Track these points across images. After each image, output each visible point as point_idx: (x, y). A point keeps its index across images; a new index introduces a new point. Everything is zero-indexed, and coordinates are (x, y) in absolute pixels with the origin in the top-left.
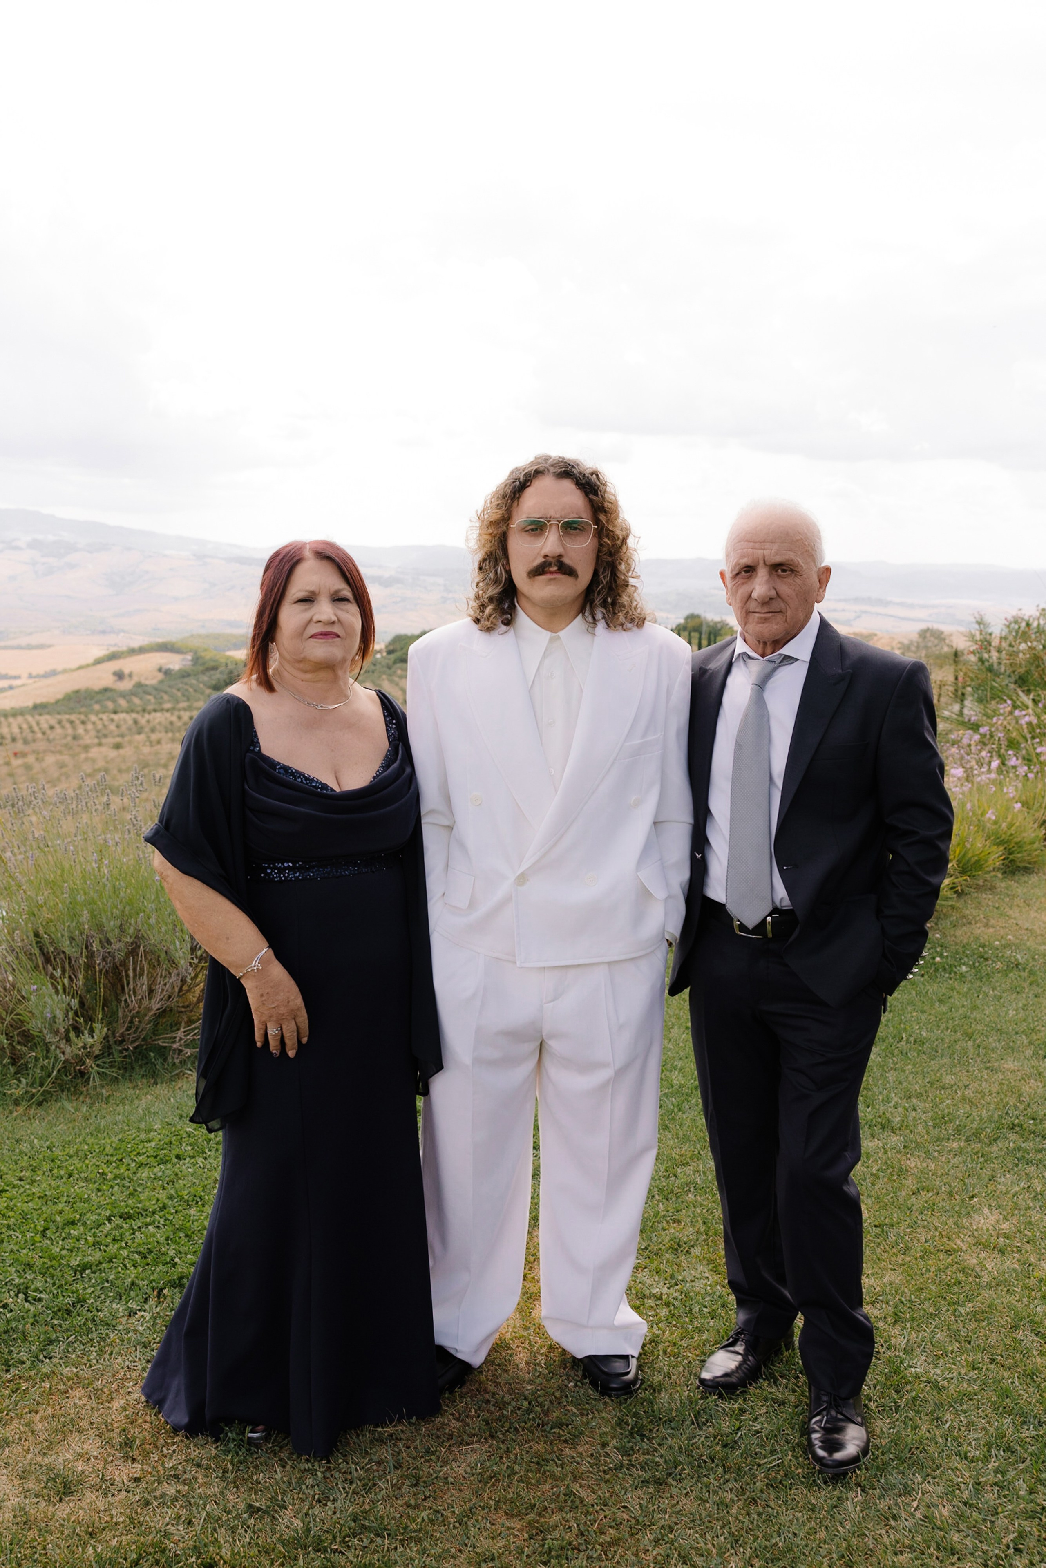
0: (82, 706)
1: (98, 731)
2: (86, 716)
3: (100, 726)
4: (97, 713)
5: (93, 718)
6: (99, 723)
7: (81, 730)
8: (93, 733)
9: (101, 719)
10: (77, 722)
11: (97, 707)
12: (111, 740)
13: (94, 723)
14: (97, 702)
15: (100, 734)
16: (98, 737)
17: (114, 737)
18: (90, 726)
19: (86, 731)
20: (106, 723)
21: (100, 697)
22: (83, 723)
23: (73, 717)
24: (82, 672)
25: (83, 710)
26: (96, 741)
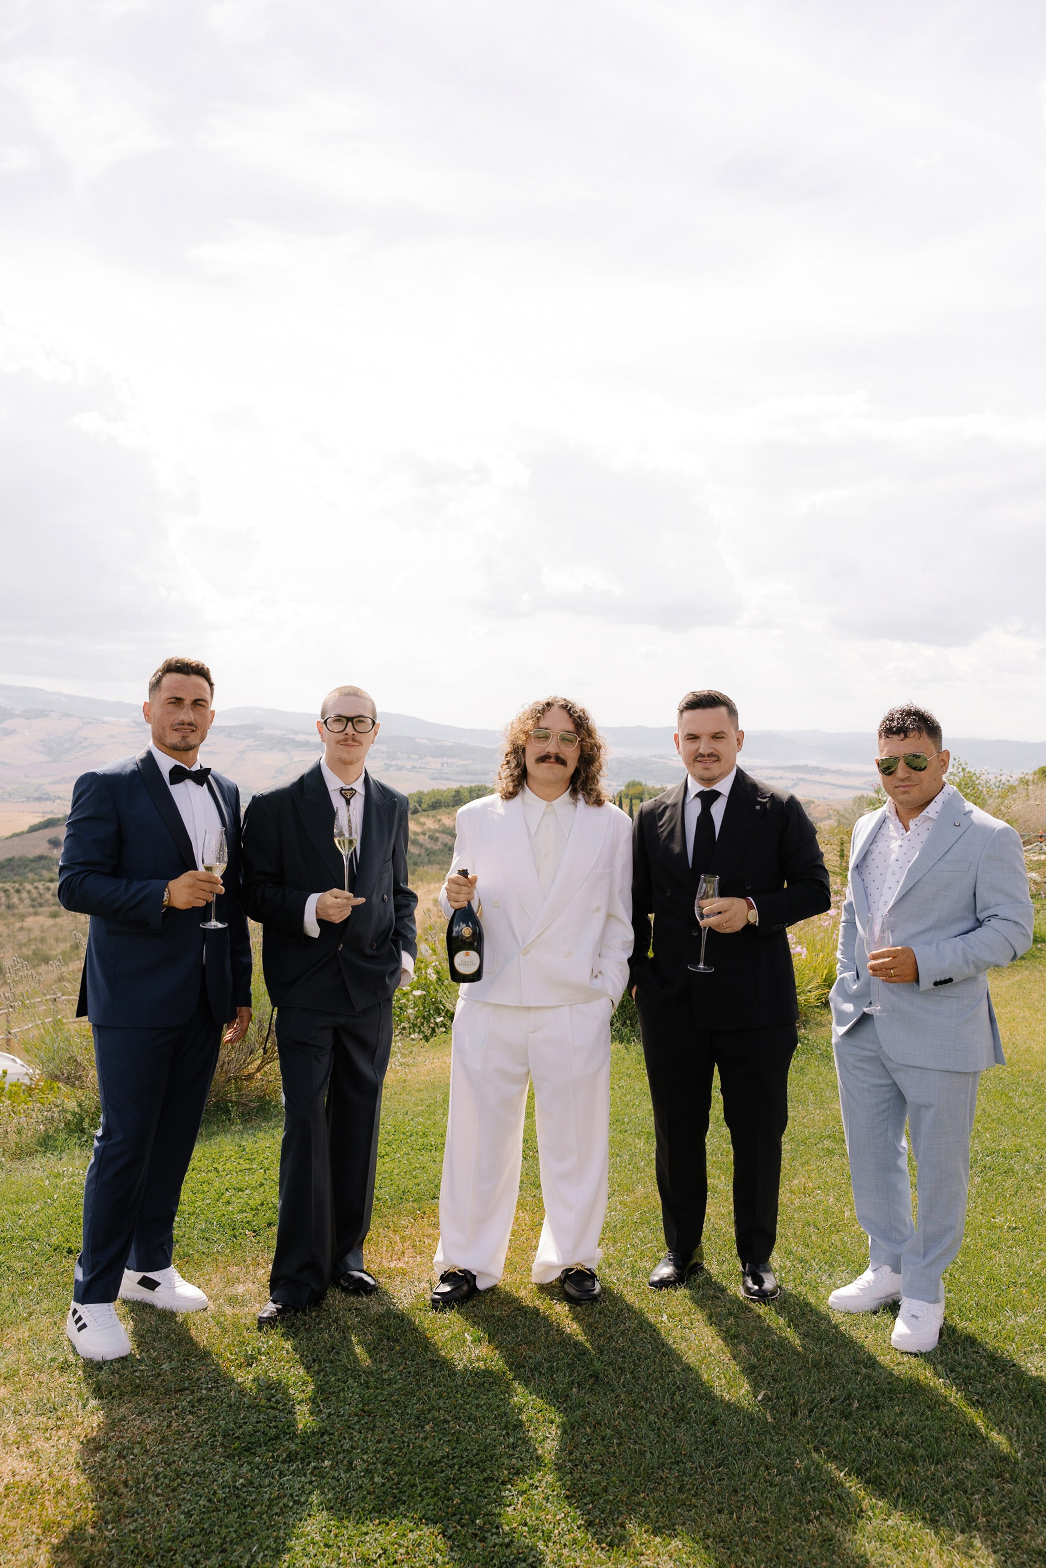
0: (15, 875)
1: (33, 900)
2: (21, 885)
3: (35, 895)
4: (32, 882)
5: (28, 886)
6: (33, 891)
7: (15, 899)
8: (28, 902)
9: (36, 888)
10: (12, 891)
11: (31, 875)
12: (46, 909)
13: (29, 892)
14: (31, 871)
15: (36, 903)
16: (33, 906)
17: (49, 906)
18: (24, 895)
19: (21, 900)
20: (42, 891)
21: (34, 864)
22: (18, 891)
23: (7, 886)
24: (16, 839)
25: (16, 878)
26: (31, 910)
